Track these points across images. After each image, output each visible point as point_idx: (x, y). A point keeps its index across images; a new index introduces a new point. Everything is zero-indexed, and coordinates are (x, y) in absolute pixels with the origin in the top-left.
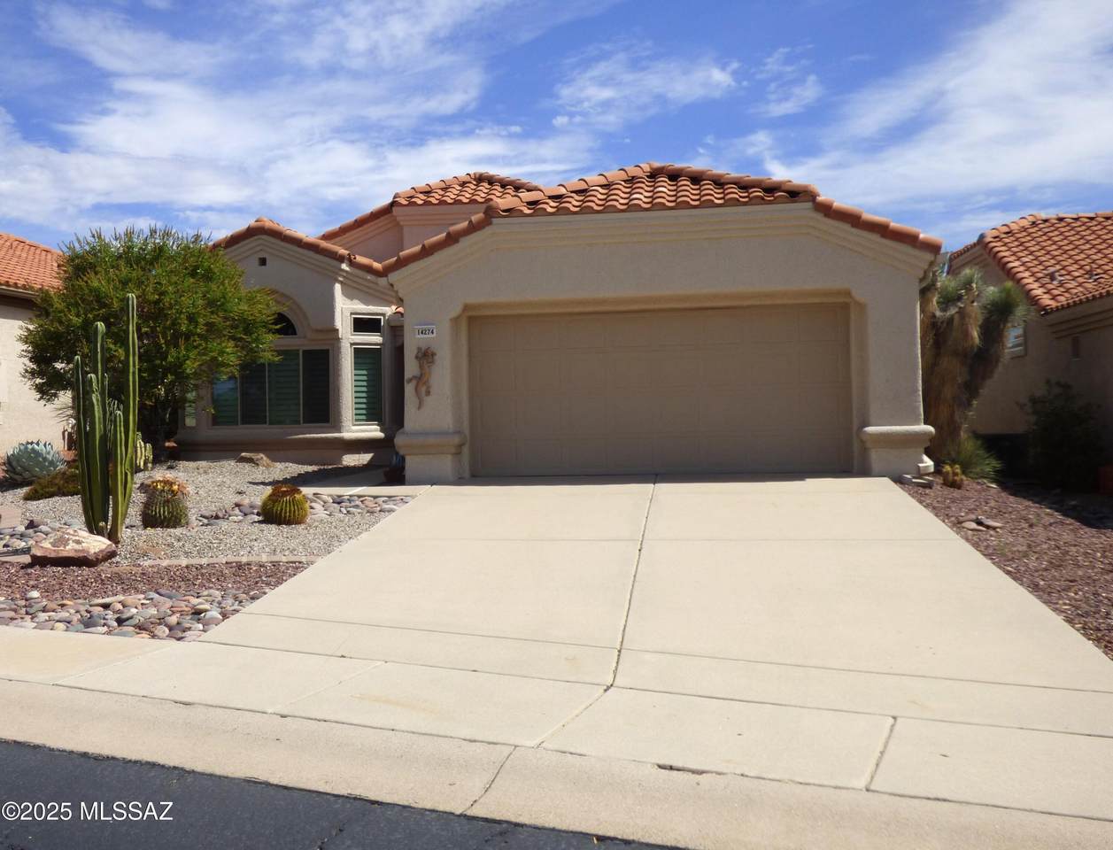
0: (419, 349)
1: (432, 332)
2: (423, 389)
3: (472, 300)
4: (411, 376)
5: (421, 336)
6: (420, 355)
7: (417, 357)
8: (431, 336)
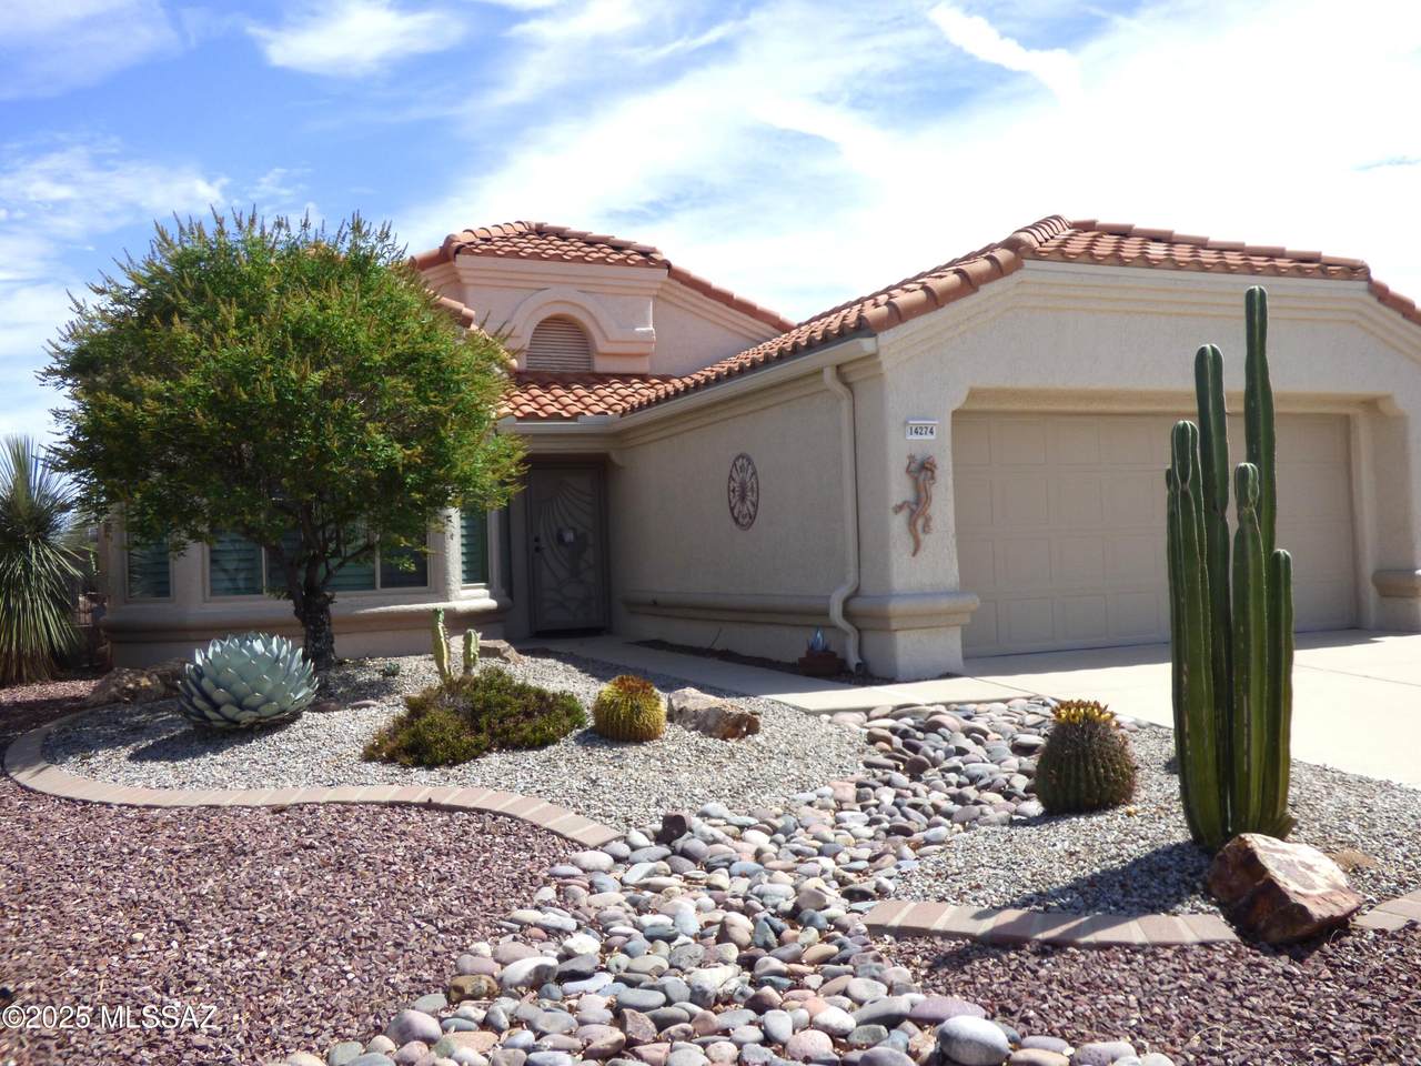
0: (912, 458)
1: (932, 432)
2: (920, 523)
3: (983, 382)
4: (899, 503)
5: (915, 437)
6: (913, 466)
7: (908, 471)
8: (929, 437)
